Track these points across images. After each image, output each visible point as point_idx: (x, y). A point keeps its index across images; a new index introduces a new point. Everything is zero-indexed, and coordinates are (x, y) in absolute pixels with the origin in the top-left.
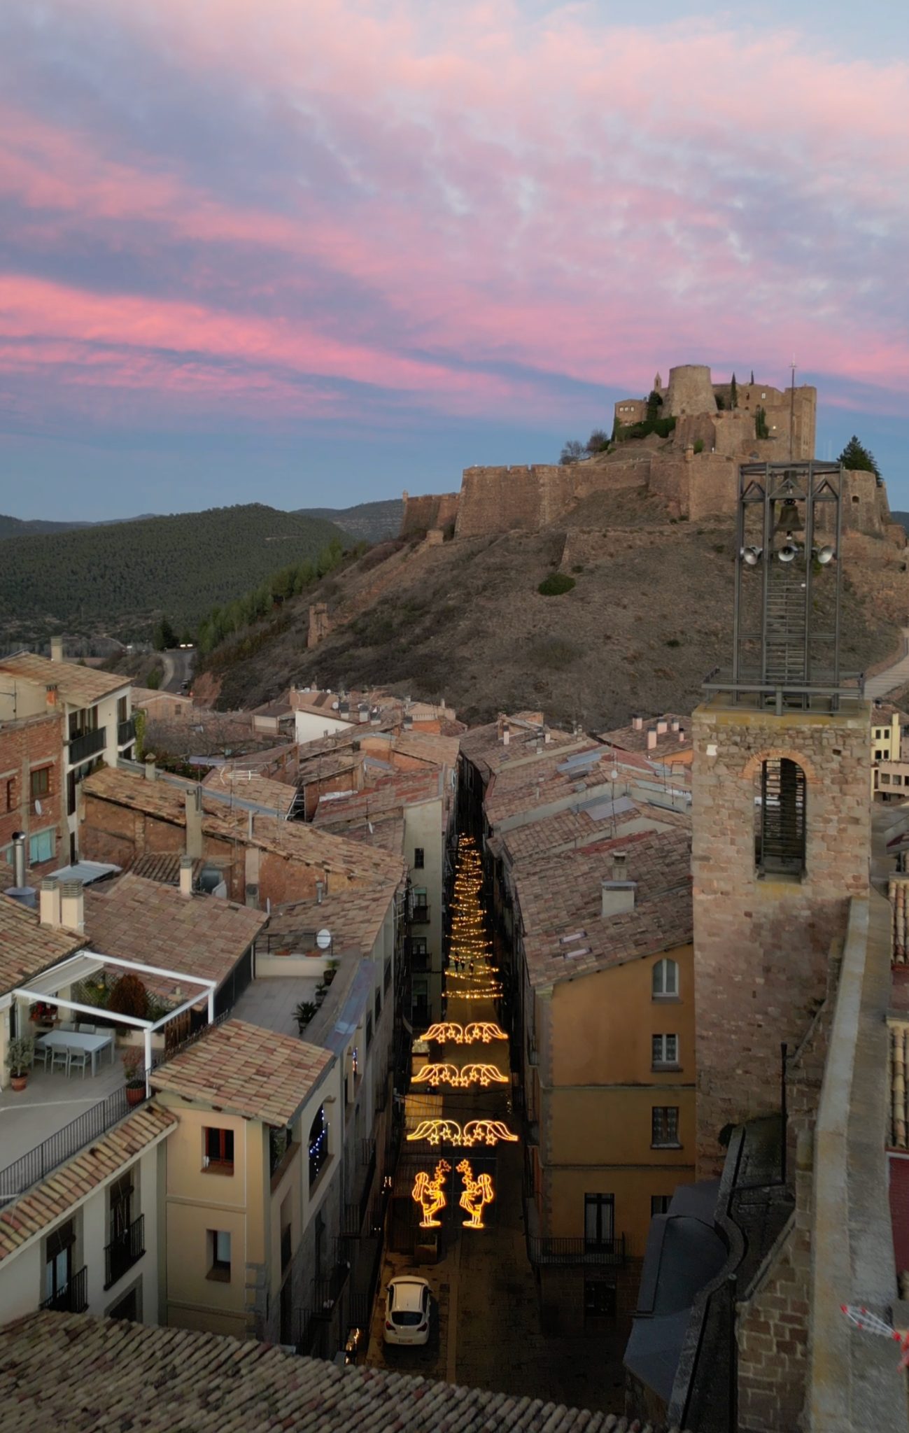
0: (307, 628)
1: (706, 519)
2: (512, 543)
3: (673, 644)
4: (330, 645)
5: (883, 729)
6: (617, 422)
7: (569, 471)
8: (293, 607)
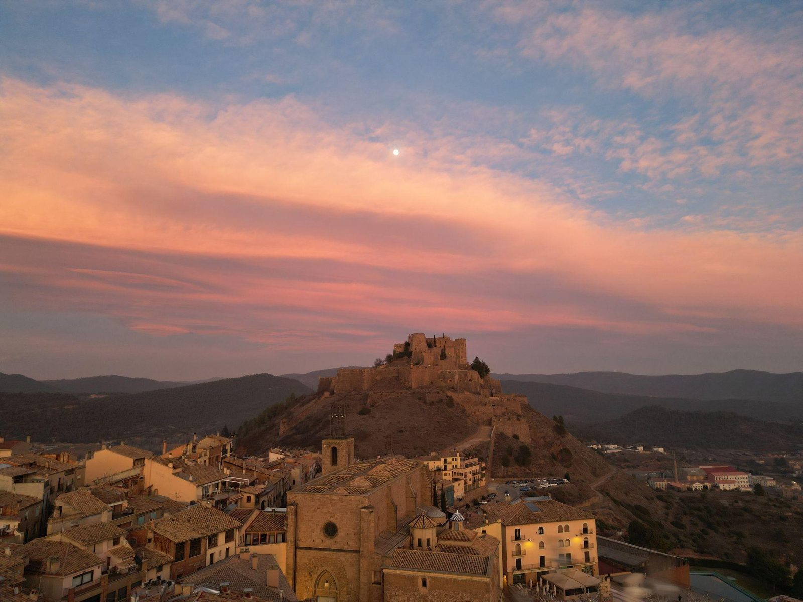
0: (279, 429)
1: (418, 388)
2: (352, 397)
3: (401, 432)
4: (287, 434)
5: (454, 458)
6: (395, 351)
7: (374, 371)
8: (275, 421)
